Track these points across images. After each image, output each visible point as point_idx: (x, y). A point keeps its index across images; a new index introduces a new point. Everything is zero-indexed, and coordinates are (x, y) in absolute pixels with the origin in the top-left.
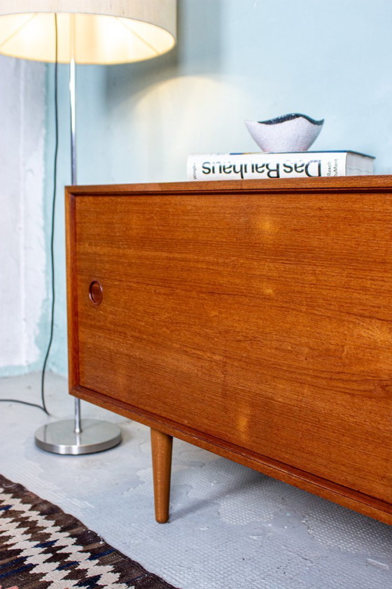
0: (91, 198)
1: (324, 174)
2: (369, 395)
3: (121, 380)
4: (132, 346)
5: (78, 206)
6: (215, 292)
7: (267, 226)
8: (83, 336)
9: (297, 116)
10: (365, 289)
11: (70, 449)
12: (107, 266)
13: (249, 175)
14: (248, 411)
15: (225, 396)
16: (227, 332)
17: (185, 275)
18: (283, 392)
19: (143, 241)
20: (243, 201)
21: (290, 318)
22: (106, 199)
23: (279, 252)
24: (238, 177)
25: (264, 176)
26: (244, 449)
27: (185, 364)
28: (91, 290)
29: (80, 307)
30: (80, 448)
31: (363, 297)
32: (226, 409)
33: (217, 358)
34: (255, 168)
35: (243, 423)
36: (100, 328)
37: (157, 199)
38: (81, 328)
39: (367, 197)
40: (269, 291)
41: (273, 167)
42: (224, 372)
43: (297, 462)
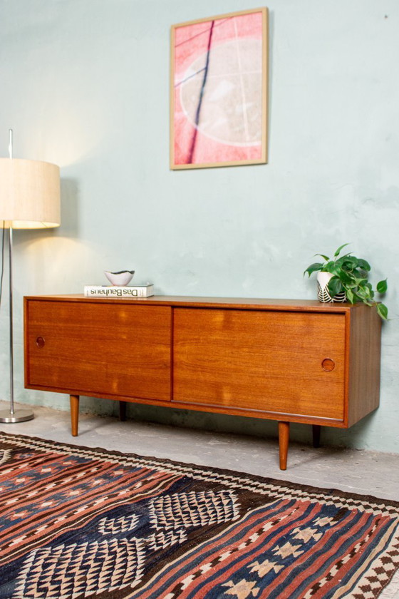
0: (38, 302)
1: (139, 296)
2: (161, 368)
3: (55, 378)
4: (61, 363)
5: (30, 305)
6: (102, 339)
7: (123, 315)
8: (32, 362)
9: (126, 271)
10: (158, 335)
11: (11, 420)
12: (48, 331)
13: (110, 295)
14: (117, 381)
15: (107, 376)
16: (108, 353)
17: (88, 333)
18: (130, 372)
19: (67, 321)
20: (114, 306)
21: (133, 346)
22: (47, 303)
23: (128, 324)
24: (105, 295)
25: (116, 295)
26: (115, 395)
27: (88, 367)
28: (38, 341)
29: (30, 349)
30: (16, 419)
31: (158, 337)
32: (108, 382)
33: (104, 363)
34: (112, 292)
35: (115, 385)
36: (43, 357)
37: (75, 304)
38: (31, 358)
39: (158, 307)
40: (125, 337)
41: (119, 292)
42: (107, 368)
43: (137, 395)
